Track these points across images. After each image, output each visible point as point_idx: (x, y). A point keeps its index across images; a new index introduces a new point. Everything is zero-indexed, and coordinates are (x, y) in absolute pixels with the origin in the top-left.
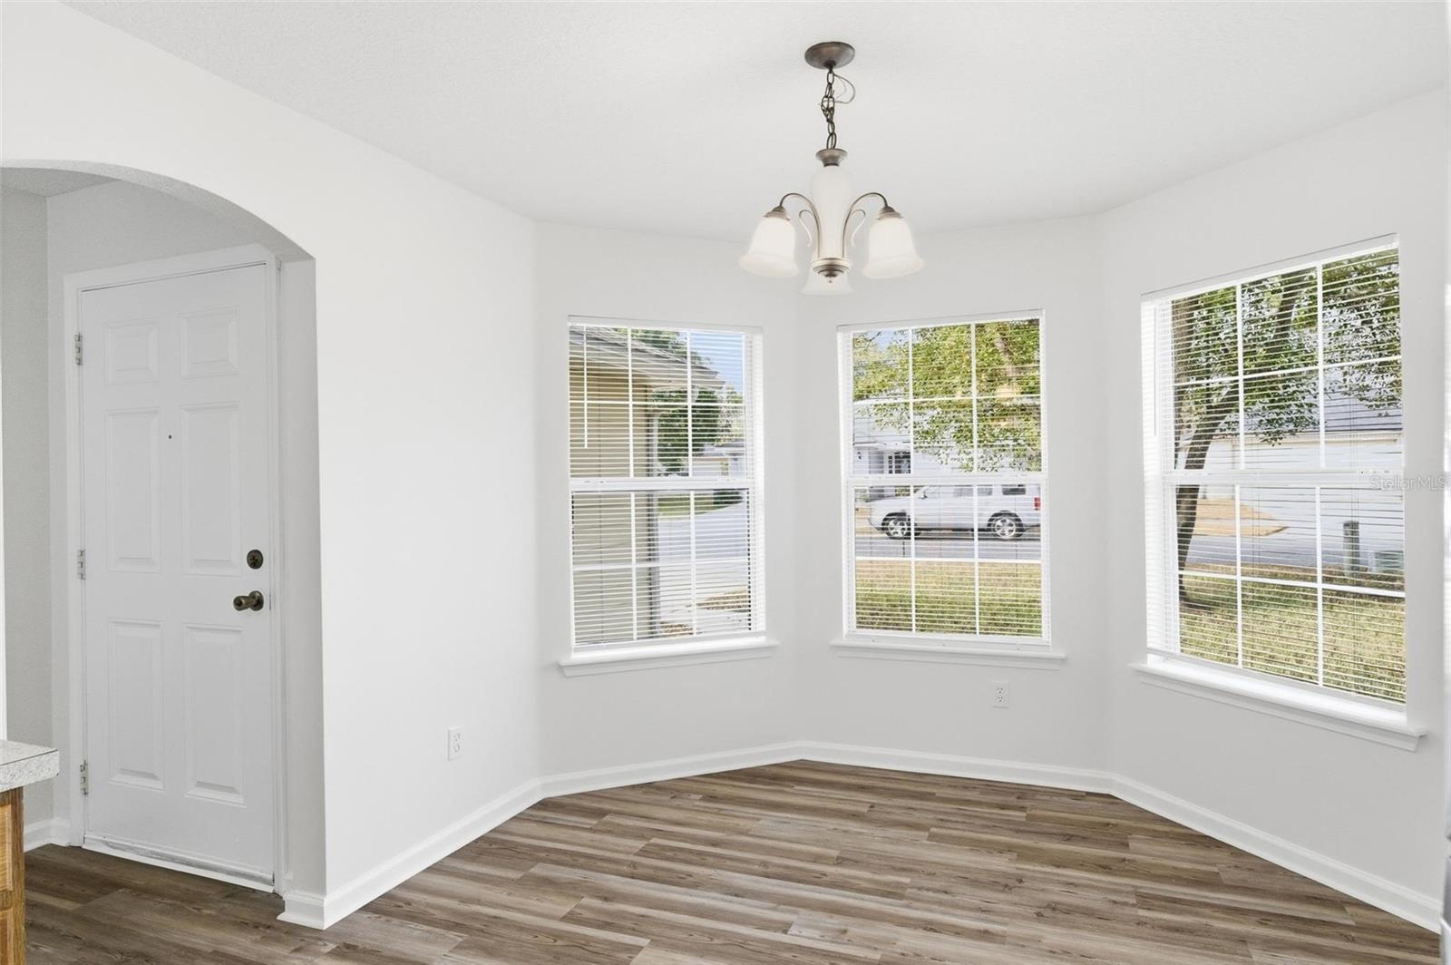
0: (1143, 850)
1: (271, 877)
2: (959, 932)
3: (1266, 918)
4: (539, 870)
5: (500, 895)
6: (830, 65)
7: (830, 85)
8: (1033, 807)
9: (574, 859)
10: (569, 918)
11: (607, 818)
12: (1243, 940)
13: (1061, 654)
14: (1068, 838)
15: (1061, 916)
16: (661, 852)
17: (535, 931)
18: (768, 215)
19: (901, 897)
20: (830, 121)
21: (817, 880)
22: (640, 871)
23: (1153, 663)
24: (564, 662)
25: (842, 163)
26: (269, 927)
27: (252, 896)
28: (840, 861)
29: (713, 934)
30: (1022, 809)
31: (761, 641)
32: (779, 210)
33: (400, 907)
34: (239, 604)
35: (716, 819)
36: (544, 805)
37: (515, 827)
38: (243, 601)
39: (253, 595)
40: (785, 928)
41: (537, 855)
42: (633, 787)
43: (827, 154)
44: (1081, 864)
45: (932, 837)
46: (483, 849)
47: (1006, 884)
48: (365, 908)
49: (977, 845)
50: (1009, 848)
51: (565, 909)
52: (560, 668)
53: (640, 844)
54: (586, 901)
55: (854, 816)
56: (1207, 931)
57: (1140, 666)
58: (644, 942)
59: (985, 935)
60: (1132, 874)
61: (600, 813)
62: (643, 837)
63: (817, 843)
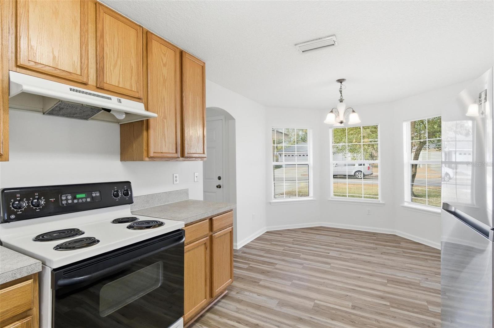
0: (403, 244)
2: (365, 255)
3: (432, 256)
4: (273, 243)
5: (269, 246)
6: (341, 83)
7: (341, 86)
8: (377, 236)
9: (280, 241)
10: (284, 250)
11: (283, 235)
12: (426, 259)
13: (383, 203)
14: (387, 242)
15: (386, 254)
16: (297, 241)
17: (279, 252)
18: (330, 113)
19: (351, 250)
20: (341, 93)
21: (333, 246)
22: (295, 243)
23: (406, 204)
24: (271, 202)
25: (343, 101)
28: (336, 244)
29: (314, 253)
30: (375, 237)
31: (312, 199)
32: (332, 112)
34: (217, 187)
35: (306, 236)
36: (267, 232)
37: (264, 236)
39: (219, 185)
40: (329, 253)
41: (271, 240)
43: (341, 100)
44: (390, 246)
45: (355, 241)
46: (259, 239)
47: (374, 249)
48: (243, 247)
49: (366, 242)
50: (374, 243)
51: (283, 248)
52: (270, 203)
53: (292, 239)
54: (286, 247)
55: (337, 236)
56: (419, 258)
57: (403, 205)
58: (301, 254)
59: (370, 256)
60: (402, 248)
61: (281, 234)
62: (292, 238)
63: (330, 241)
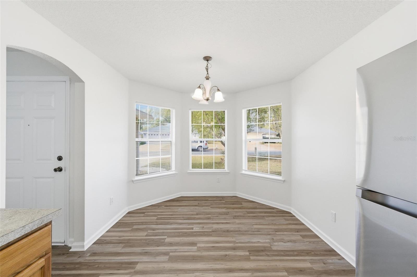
0: (245, 205)
1: (64, 241)
2: (223, 223)
3: (265, 212)
4: (135, 227)
5: (128, 234)
6: (208, 61)
7: (207, 64)
8: (226, 200)
9: (142, 223)
10: (146, 236)
11: (145, 214)
12: (263, 216)
13: (228, 171)
14: (233, 204)
15: (237, 217)
16: (161, 219)
17: (141, 240)
18: (198, 88)
19: (211, 219)
20: (207, 71)
21: (194, 219)
22: (158, 223)
23: (244, 172)
24: (134, 179)
25: (209, 79)
26: (68, 254)
27: (59, 247)
28: (197, 214)
29: (179, 232)
30: (224, 200)
31: (174, 172)
32: (199, 87)
33: (103, 241)
34: (55, 170)
35: (169, 210)
36: (129, 213)
37: (125, 219)
38: (57, 169)
39: (59, 168)
40: (192, 229)
41: (132, 224)
42: (148, 206)
43: (207, 78)
44: (236, 208)
45: (211, 207)
46: (118, 225)
47: (227, 214)
48: (94, 244)
49: (219, 208)
50: (225, 207)
51: (145, 234)
52: (133, 181)
53: (156, 218)
54: (149, 231)
55: (196, 206)
56: (258, 216)
57: (242, 173)
58: (166, 237)
59: (227, 223)
60: (244, 209)
61: (144, 213)
62: (156, 216)
63: (191, 212)
